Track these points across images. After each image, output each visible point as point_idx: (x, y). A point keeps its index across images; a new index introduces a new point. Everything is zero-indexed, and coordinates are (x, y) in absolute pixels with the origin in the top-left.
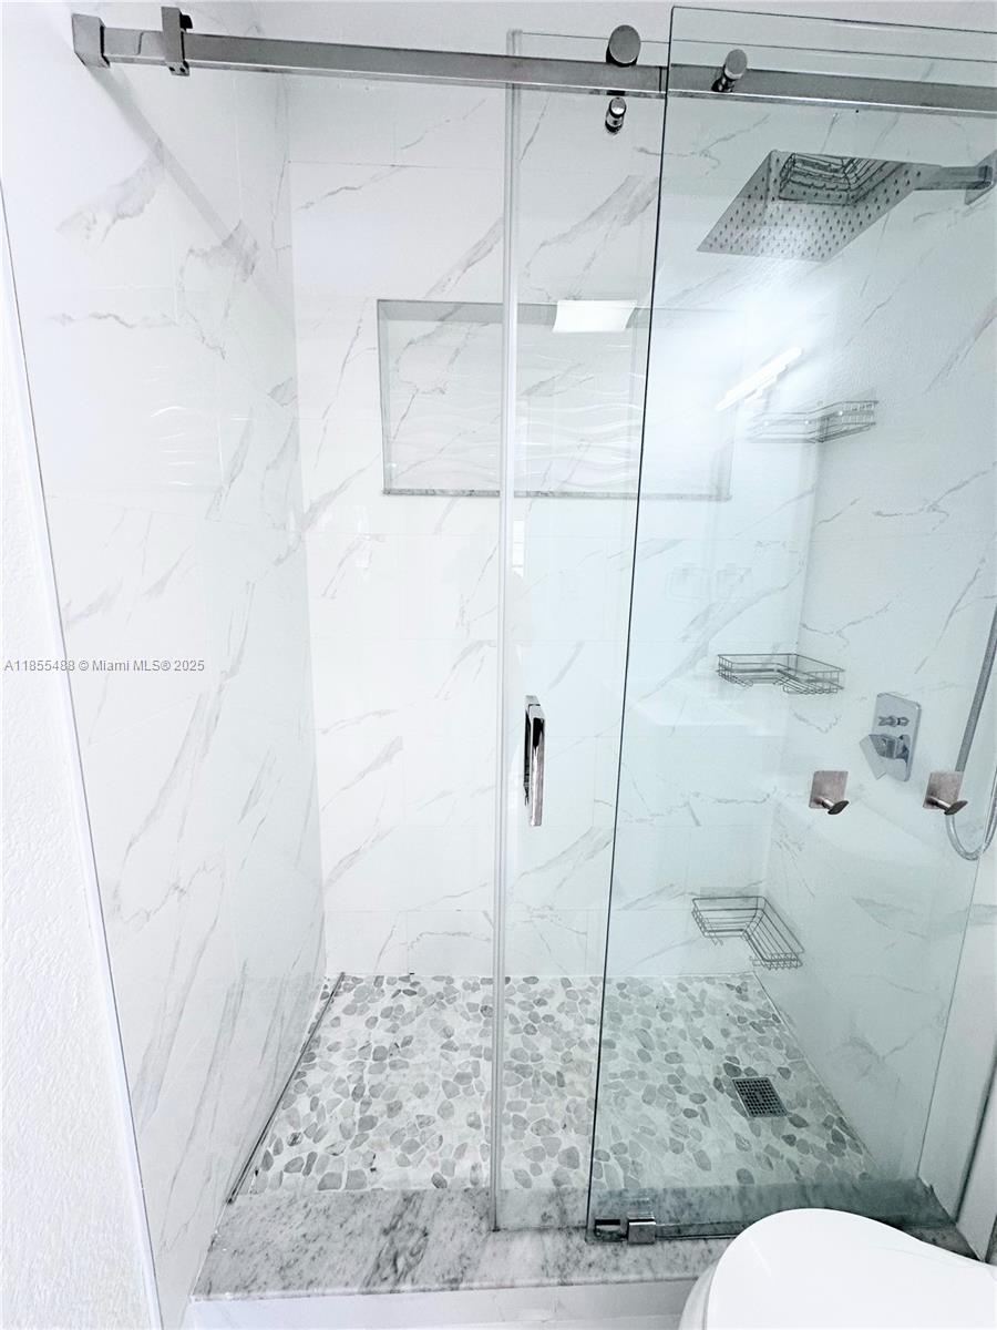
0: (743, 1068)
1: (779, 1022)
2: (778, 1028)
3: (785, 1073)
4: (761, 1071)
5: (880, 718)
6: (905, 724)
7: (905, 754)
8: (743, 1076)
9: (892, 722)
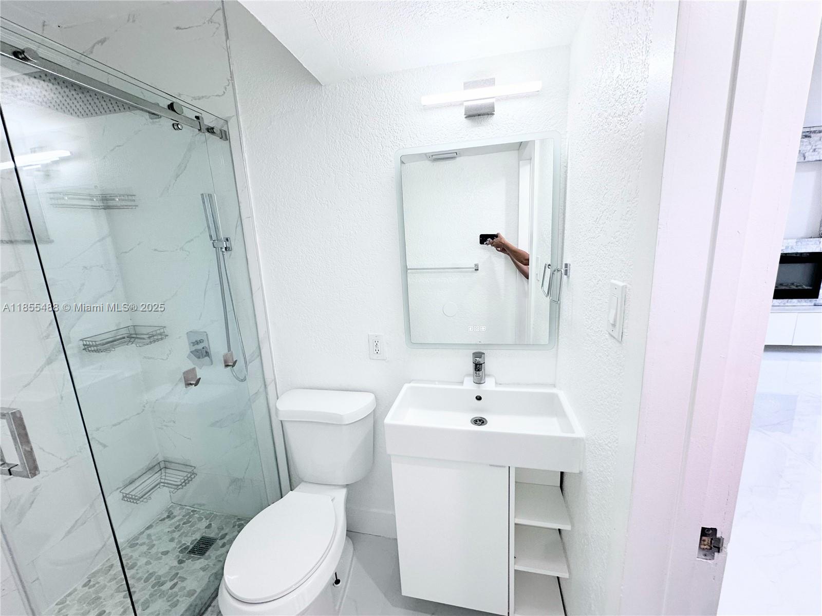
0: (189, 544)
1: (196, 511)
2: (196, 514)
3: (209, 526)
4: (198, 536)
5: (192, 343)
6: (203, 342)
7: (207, 354)
8: (191, 547)
9: (197, 343)
